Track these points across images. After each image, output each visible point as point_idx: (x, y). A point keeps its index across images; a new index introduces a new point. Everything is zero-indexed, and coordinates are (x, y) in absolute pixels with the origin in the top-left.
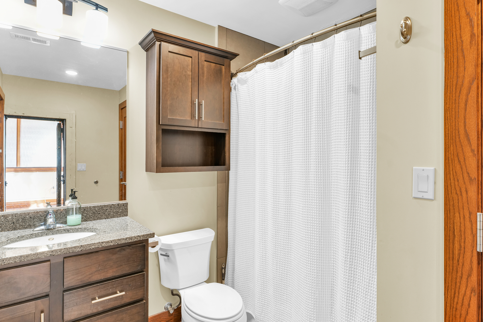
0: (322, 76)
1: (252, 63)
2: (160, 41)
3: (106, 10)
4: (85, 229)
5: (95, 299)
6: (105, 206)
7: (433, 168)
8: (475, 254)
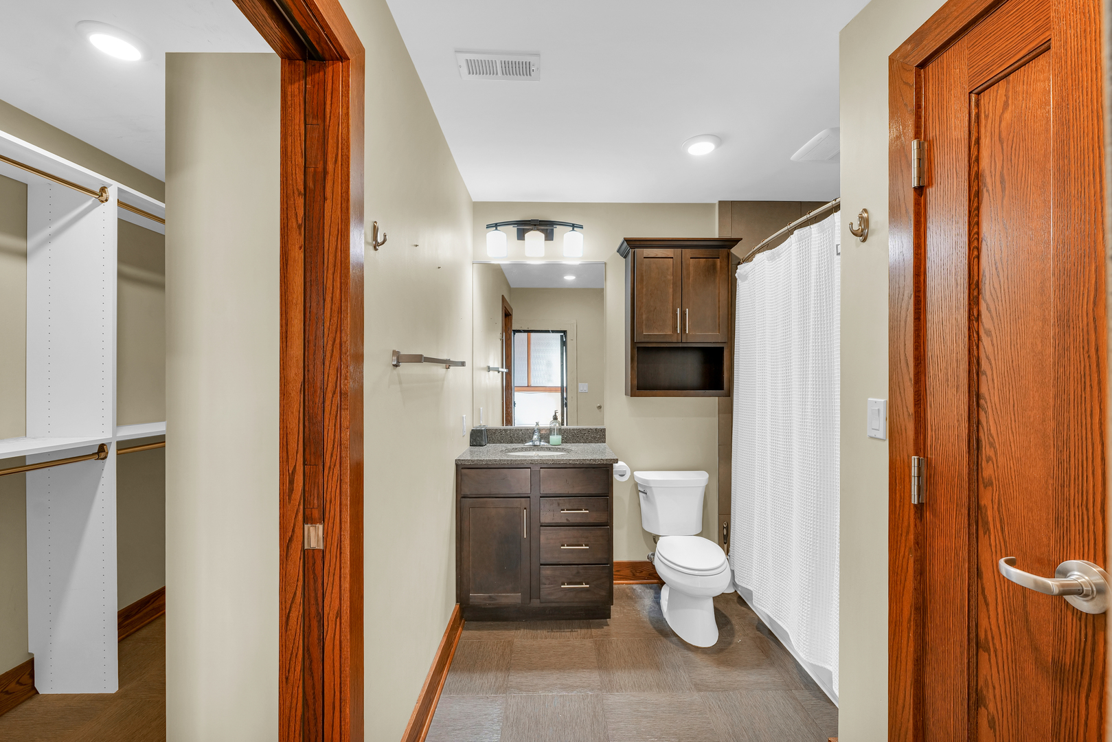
0: (820, 271)
1: (760, 245)
2: (634, 248)
3: (581, 227)
4: (563, 449)
5: (564, 510)
6: (583, 429)
7: (883, 400)
8: (912, 507)
